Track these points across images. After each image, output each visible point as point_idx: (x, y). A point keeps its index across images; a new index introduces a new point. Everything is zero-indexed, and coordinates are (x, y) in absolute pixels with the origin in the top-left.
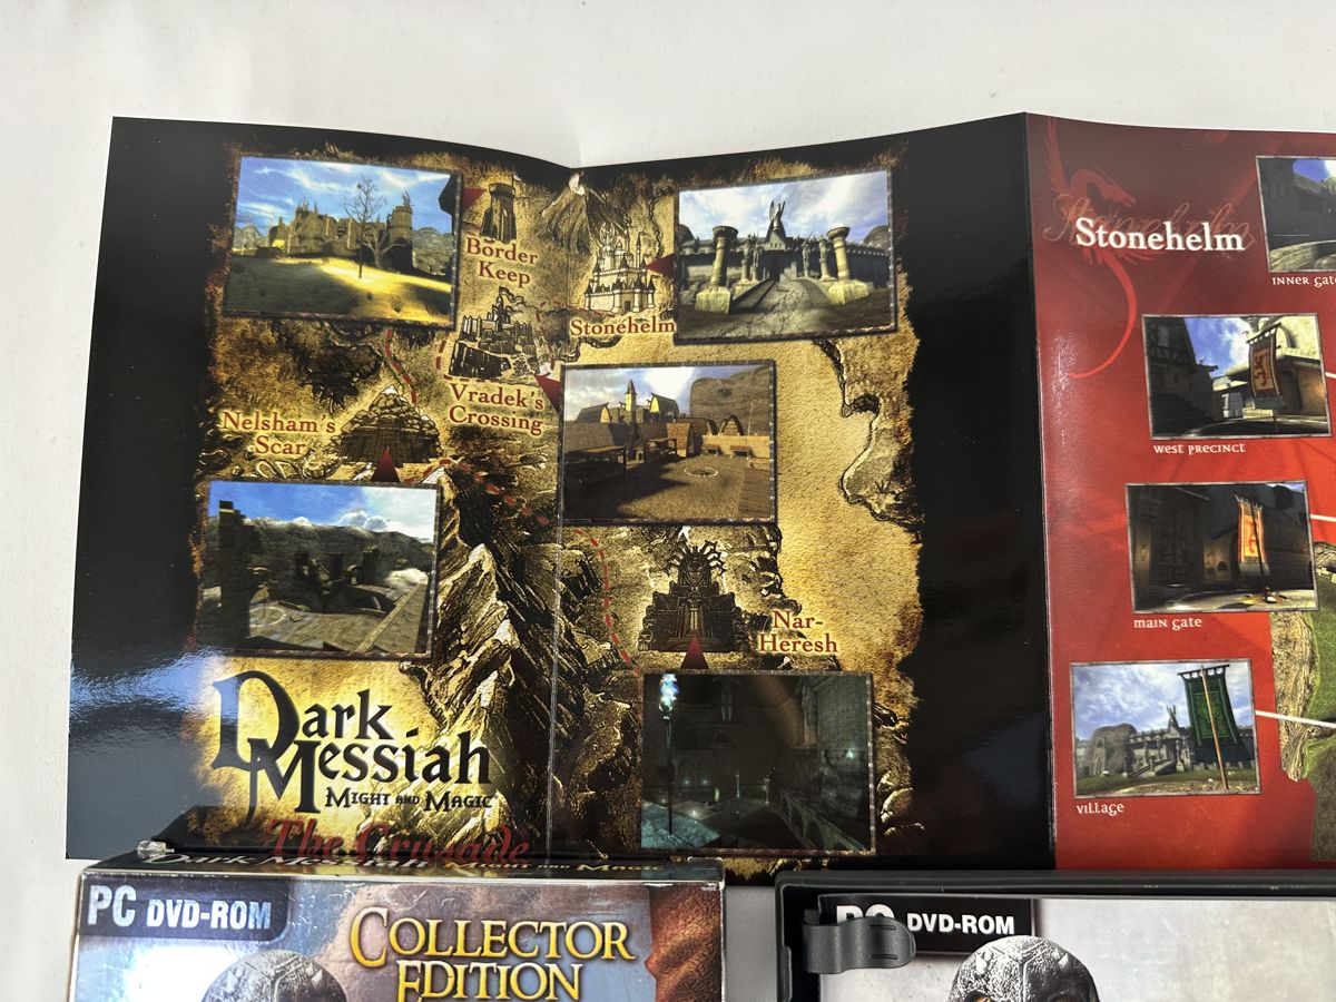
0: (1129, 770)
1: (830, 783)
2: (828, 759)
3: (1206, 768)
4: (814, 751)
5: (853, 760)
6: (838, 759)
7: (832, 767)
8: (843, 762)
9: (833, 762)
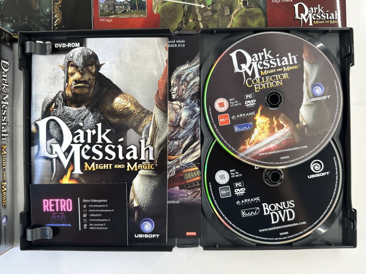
0: (114, 11)
1: (42, 17)
2: (42, 12)
3: (134, 11)
4: (39, 10)
5: (48, 12)
6: (45, 12)
7: (43, 14)
8: (46, 12)
9: (43, 12)
